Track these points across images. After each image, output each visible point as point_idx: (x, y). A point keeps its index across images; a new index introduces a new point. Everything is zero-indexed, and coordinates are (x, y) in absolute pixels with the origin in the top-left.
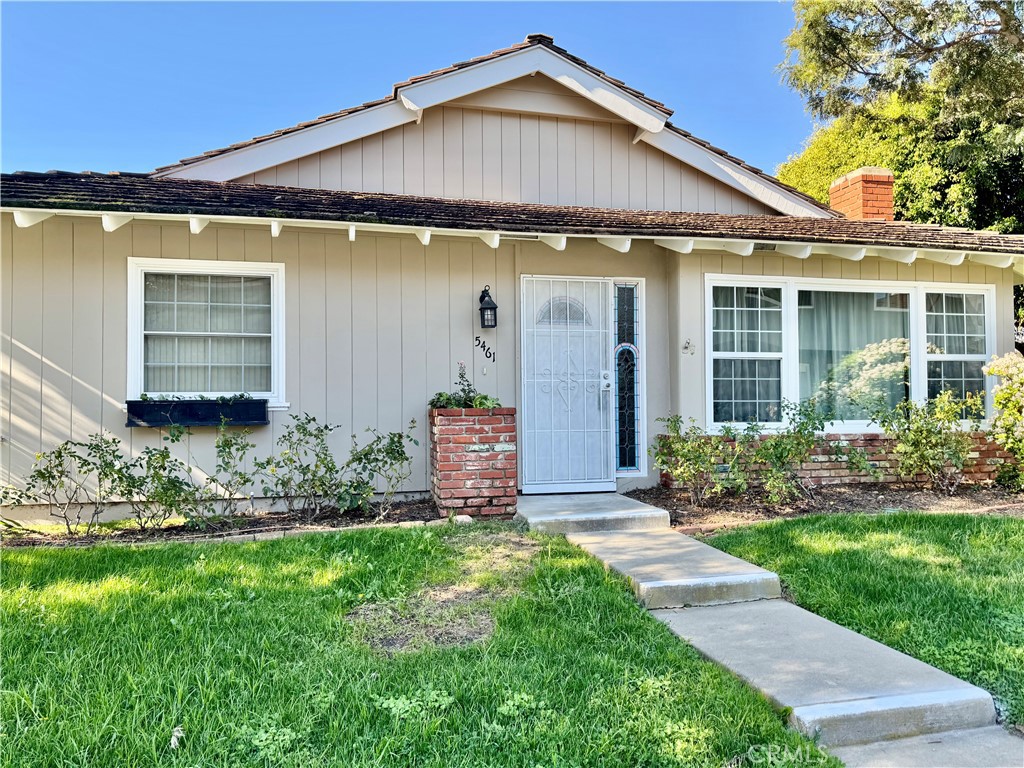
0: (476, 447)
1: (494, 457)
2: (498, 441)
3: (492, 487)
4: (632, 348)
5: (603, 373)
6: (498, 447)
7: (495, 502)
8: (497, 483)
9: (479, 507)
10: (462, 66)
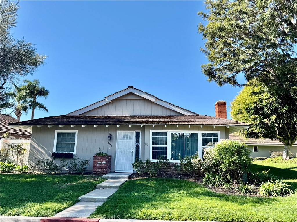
0: (99, 163)
1: (102, 164)
2: (103, 162)
3: (101, 170)
4: (139, 144)
5: (132, 149)
6: (103, 163)
7: (102, 173)
8: (102, 169)
9: (99, 173)
10: (116, 93)
